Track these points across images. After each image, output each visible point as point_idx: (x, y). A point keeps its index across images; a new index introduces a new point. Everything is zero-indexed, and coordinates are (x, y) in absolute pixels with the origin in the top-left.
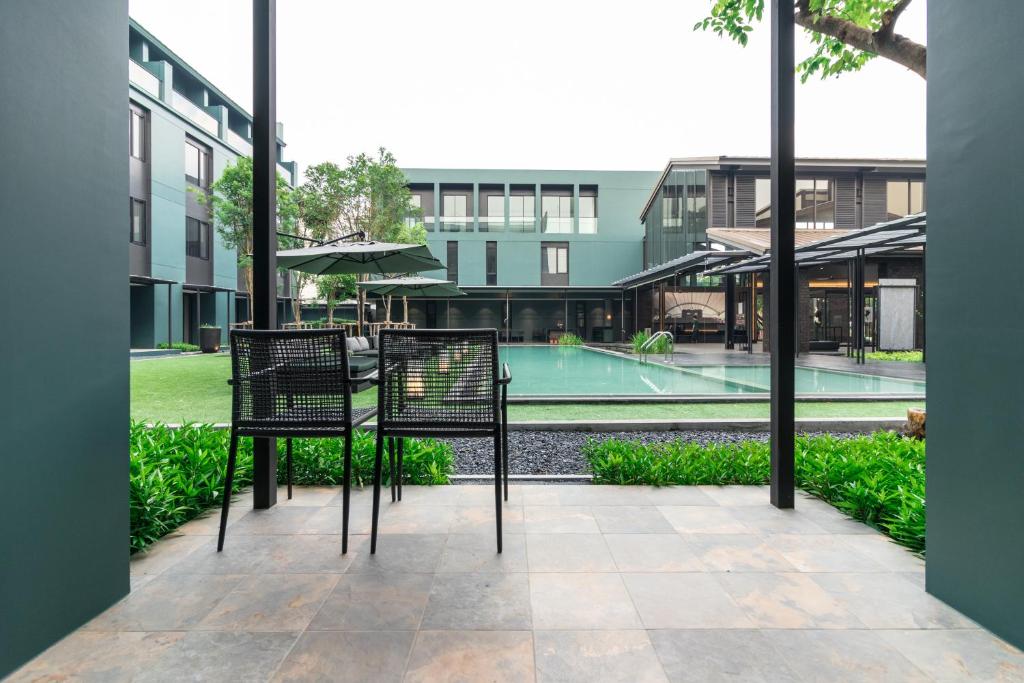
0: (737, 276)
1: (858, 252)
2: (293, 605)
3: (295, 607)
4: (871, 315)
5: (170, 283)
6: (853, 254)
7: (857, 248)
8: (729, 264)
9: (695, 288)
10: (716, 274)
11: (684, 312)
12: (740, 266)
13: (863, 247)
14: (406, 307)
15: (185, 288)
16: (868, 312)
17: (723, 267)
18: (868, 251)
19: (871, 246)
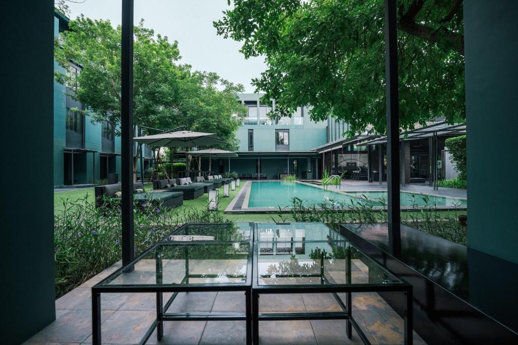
0: (374, 146)
1: (434, 134)
2: (135, 329)
3: (136, 330)
4: (441, 165)
5: (94, 152)
6: (431, 134)
7: (433, 132)
8: (369, 140)
9: (353, 152)
10: (363, 145)
11: (348, 163)
12: (375, 141)
13: (436, 131)
14: (210, 163)
15: (101, 154)
16: (440, 163)
17: (366, 142)
18: (439, 133)
19: (440, 130)
